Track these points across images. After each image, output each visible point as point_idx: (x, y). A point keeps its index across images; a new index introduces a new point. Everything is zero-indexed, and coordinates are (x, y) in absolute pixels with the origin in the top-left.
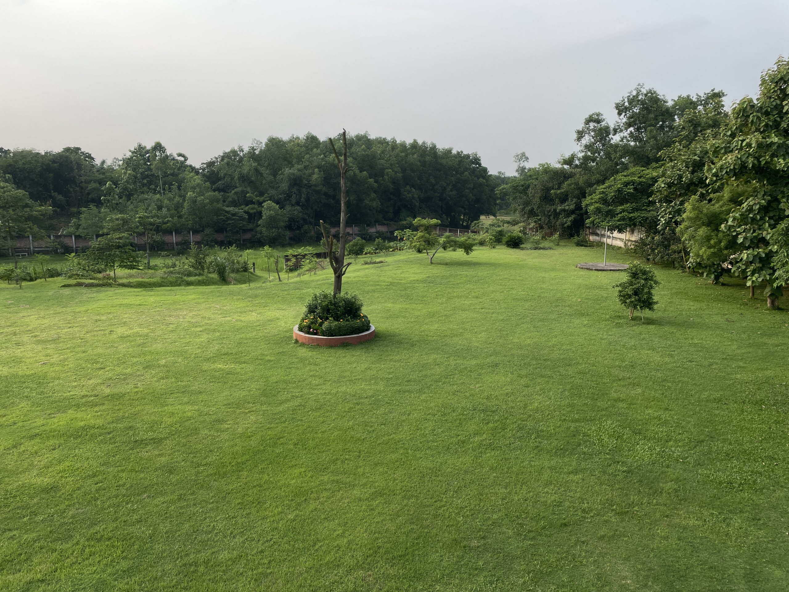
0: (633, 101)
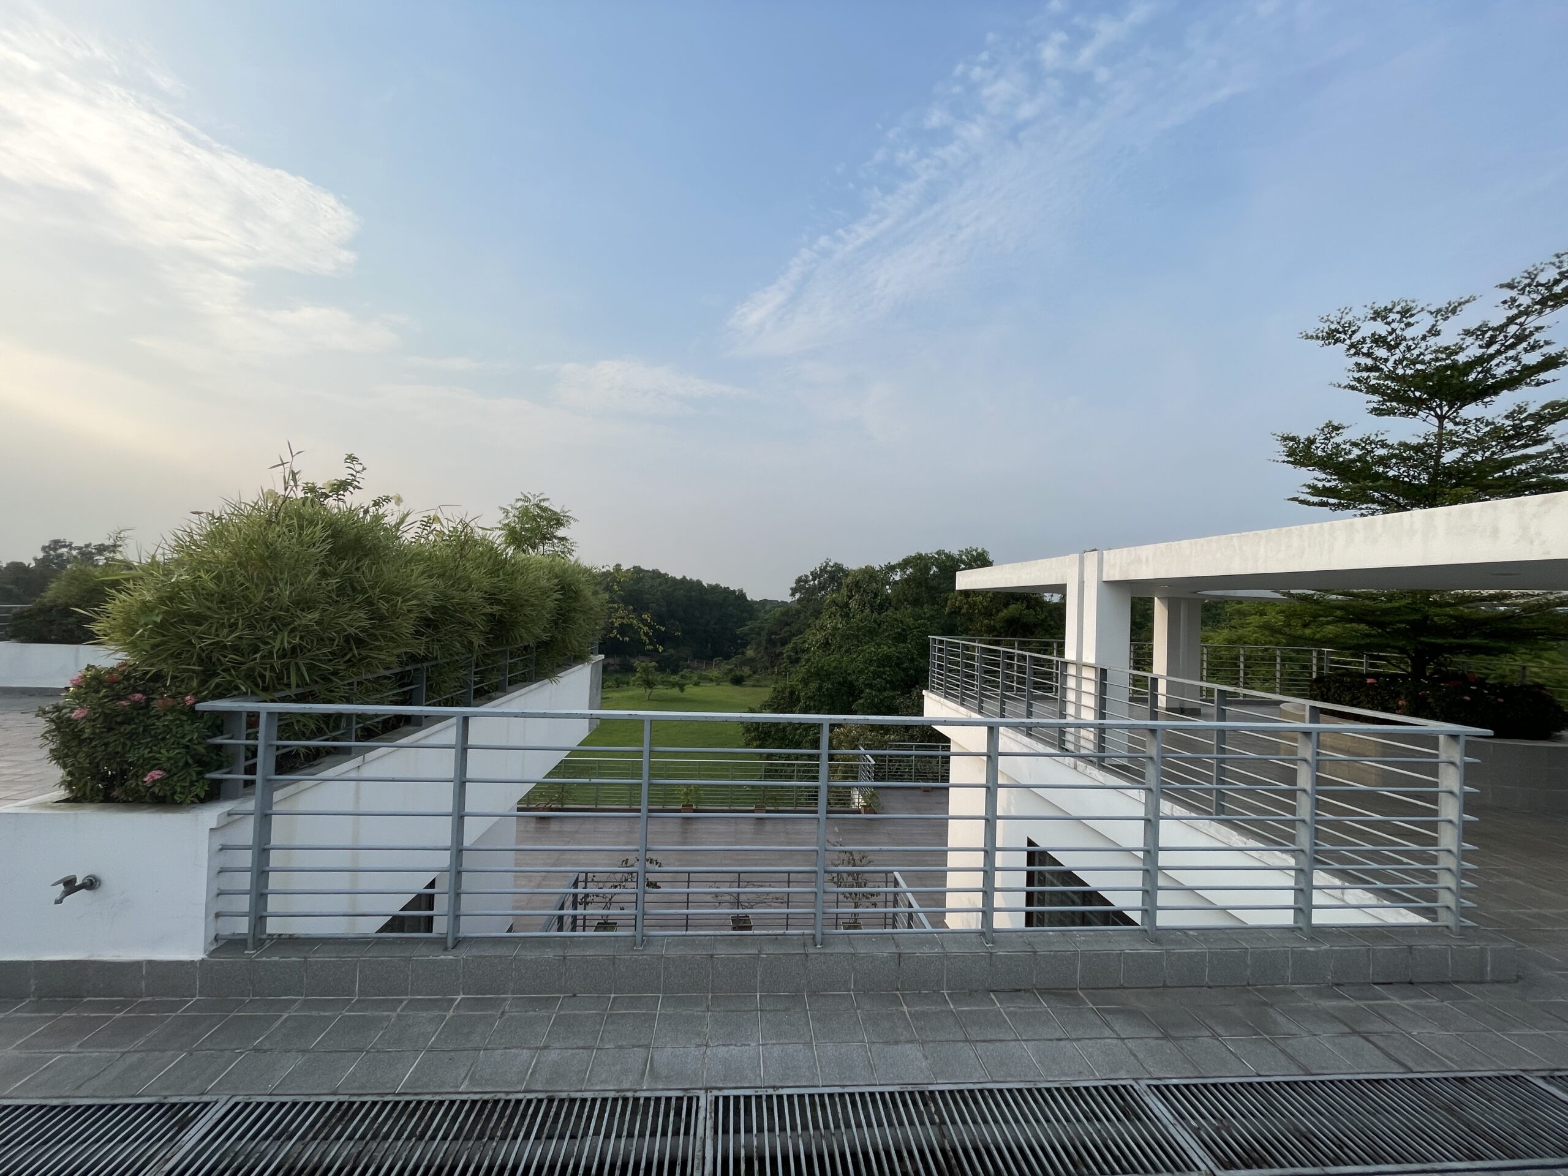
0: (823, 570)
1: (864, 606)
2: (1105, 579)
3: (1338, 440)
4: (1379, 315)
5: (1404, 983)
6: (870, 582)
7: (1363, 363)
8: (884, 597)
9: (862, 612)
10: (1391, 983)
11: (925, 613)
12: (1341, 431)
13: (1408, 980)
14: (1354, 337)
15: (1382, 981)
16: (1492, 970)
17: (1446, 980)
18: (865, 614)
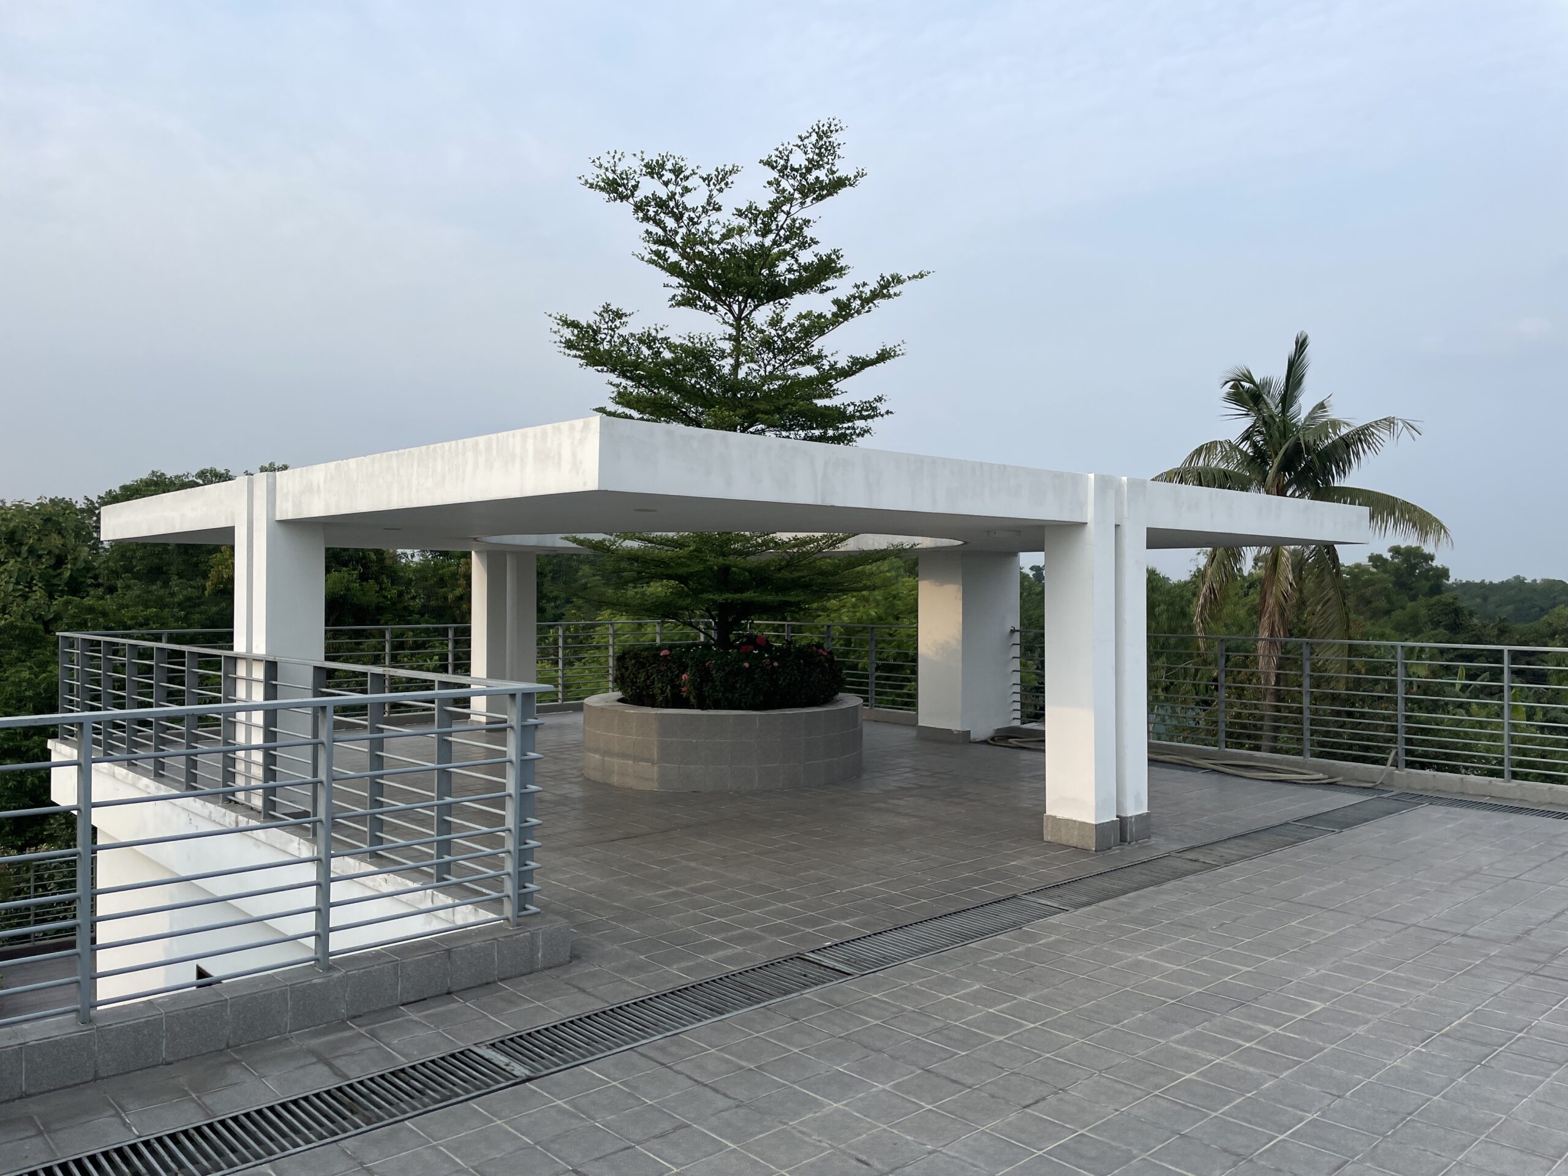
1: (30, 585)
2: (278, 518)
3: (624, 331)
4: (654, 170)
5: (441, 995)
6: (42, 534)
7: (654, 232)
8: (80, 564)
9: (26, 597)
10: (425, 999)
11: (172, 595)
12: (624, 319)
13: (445, 990)
14: (636, 194)
15: (413, 999)
16: (544, 956)
17: (491, 979)
18: (30, 602)
